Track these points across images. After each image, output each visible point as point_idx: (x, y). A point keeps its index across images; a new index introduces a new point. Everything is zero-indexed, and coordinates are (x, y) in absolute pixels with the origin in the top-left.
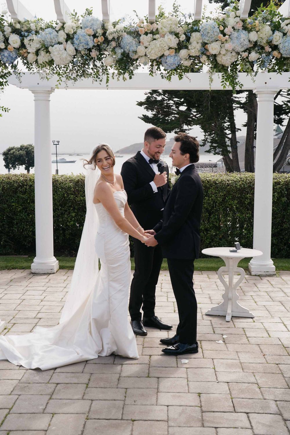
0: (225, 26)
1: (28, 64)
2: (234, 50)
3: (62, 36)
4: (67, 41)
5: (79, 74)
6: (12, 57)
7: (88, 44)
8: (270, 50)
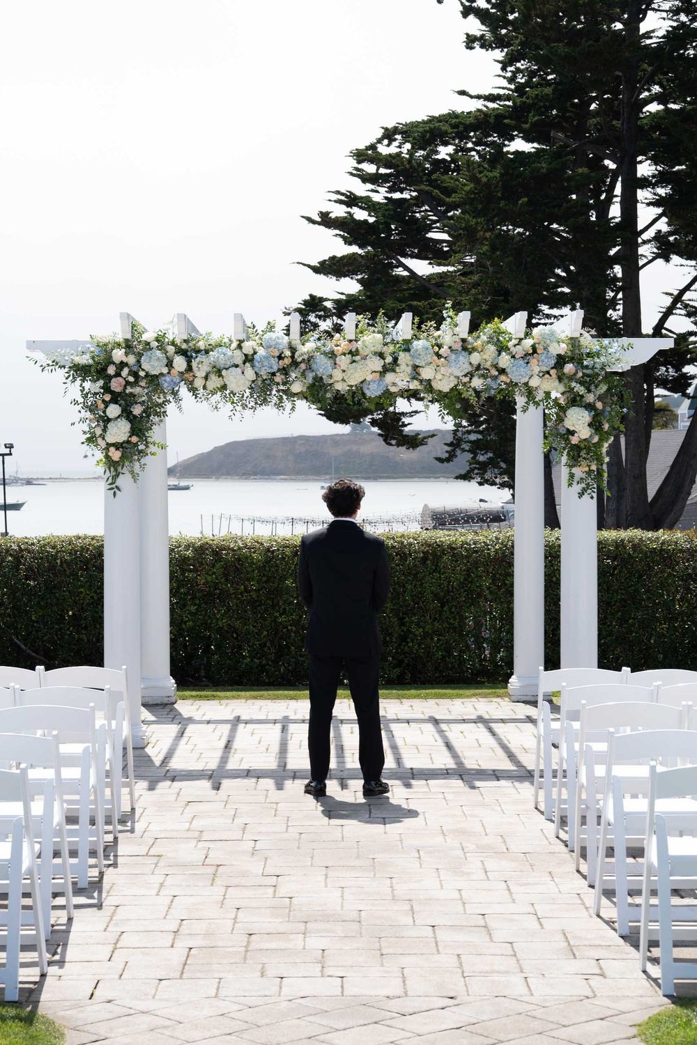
0: (440, 346)
1: (193, 390)
2: (452, 375)
3: (239, 358)
4: (244, 363)
5: (259, 403)
6: (175, 383)
7: (271, 368)
8: (497, 373)
